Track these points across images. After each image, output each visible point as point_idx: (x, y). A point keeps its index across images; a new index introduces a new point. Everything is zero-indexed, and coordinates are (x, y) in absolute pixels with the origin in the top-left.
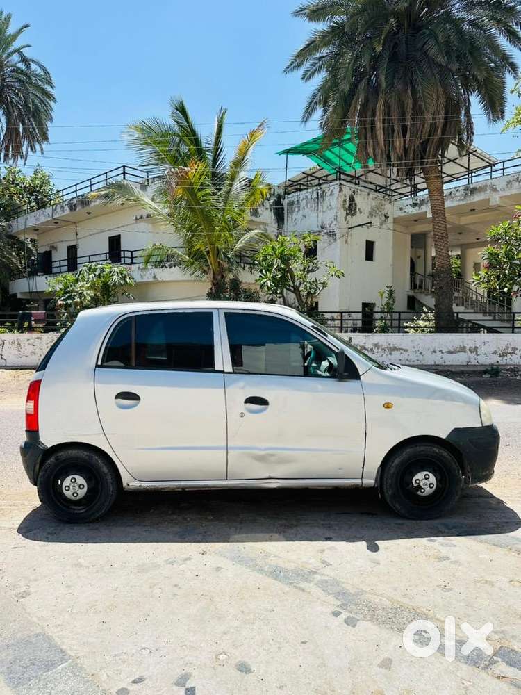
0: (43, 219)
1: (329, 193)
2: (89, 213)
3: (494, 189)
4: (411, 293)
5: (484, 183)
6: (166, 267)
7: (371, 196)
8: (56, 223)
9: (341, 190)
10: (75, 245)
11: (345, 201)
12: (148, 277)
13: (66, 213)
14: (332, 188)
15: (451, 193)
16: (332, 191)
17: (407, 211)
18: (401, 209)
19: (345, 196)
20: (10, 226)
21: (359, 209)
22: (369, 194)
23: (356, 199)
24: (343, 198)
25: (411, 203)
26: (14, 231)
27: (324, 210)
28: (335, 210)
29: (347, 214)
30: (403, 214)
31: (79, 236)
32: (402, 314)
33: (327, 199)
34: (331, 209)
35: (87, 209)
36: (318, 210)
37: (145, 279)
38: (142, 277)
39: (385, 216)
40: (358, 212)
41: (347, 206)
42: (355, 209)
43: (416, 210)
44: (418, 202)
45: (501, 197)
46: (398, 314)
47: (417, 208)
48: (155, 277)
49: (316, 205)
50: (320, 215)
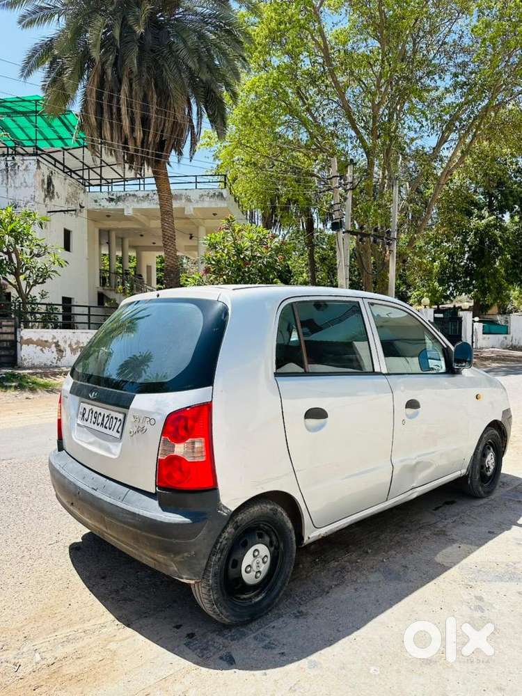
1: (22, 168)
3: (189, 200)
4: (101, 290)
5: (180, 192)
7: (67, 181)
9: (39, 167)
11: (43, 181)
14: (26, 163)
15: (148, 195)
16: (27, 166)
17: (102, 204)
18: (96, 201)
19: (44, 176)
21: (57, 193)
22: (65, 179)
23: (53, 180)
24: (41, 177)
25: (107, 197)
27: (17, 185)
28: (33, 189)
29: (46, 196)
30: (98, 207)
32: (91, 308)
33: (20, 174)
34: (27, 186)
36: (7, 184)
39: (80, 206)
40: (56, 197)
41: (46, 186)
42: (53, 192)
43: (112, 206)
44: (114, 197)
45: (194, 209)
46: (87, 308)
47: (113, 203)
49: (5, 177)
50: (11, 191)
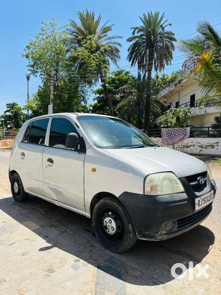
0: (166, 92)
2: (182, 86)
6: (211, 106)
8: (171, 93)
10: (178, 102)
12: (203, 113)
13: (173, 88)
20: (156, 97)
26: (158, 99)
31: (180, 97)
35: (181, 85)
37: (202, 113)
38: (200, 112)
48: (206, 112)
